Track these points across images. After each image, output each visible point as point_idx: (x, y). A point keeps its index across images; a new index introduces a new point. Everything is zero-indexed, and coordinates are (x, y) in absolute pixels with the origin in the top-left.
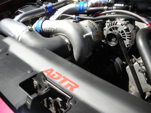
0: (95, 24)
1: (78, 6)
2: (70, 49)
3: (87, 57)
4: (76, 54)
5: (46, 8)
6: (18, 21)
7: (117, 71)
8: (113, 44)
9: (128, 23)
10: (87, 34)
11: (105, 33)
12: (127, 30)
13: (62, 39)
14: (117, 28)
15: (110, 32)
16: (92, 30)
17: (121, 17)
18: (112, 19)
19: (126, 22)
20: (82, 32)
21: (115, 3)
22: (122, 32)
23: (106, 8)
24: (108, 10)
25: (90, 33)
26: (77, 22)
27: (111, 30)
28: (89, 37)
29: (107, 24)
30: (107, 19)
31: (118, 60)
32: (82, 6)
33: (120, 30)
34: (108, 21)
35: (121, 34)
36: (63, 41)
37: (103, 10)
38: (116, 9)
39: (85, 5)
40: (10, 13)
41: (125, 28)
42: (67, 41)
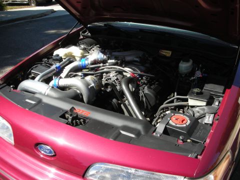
0: (95, 78)
1: (80, 63)
2: (81, 97)
3: (93, 100)
4: (85, 99)
5: (56, 68)
6: (39, 81)
7: (115, 108)
8: (109, 90)
9: (117, 74)
10: (91, 86)
11: (103, 83)
12: (117, 79)
13: (75, 91)
14: (110, 79)
15: (106, 82)
16: (94, 83)
17: (113, 71)
18: (107, 73)
19: (115, 74)
20: (87, 85)
21: (108, 60)
22: (114, 81)
23: (101, 65)
24: (103, 66)
25: (93, 85)
26: (83, 78)
27: (106, 80)
28: (93, 87)
29: (104, 77)
30: (103, 73)
31: (114, 100)
32: (84, 63)
33: (112, 80)
34: (104, 74)
35: (113, 82)
36: (76, 92)
37: (100, 67)
38: (109, 65)
39: (87, 62)
40: (23, 73)
41: (116, 78)
42: (78, 92)
